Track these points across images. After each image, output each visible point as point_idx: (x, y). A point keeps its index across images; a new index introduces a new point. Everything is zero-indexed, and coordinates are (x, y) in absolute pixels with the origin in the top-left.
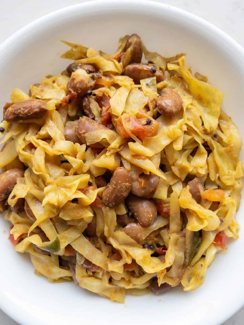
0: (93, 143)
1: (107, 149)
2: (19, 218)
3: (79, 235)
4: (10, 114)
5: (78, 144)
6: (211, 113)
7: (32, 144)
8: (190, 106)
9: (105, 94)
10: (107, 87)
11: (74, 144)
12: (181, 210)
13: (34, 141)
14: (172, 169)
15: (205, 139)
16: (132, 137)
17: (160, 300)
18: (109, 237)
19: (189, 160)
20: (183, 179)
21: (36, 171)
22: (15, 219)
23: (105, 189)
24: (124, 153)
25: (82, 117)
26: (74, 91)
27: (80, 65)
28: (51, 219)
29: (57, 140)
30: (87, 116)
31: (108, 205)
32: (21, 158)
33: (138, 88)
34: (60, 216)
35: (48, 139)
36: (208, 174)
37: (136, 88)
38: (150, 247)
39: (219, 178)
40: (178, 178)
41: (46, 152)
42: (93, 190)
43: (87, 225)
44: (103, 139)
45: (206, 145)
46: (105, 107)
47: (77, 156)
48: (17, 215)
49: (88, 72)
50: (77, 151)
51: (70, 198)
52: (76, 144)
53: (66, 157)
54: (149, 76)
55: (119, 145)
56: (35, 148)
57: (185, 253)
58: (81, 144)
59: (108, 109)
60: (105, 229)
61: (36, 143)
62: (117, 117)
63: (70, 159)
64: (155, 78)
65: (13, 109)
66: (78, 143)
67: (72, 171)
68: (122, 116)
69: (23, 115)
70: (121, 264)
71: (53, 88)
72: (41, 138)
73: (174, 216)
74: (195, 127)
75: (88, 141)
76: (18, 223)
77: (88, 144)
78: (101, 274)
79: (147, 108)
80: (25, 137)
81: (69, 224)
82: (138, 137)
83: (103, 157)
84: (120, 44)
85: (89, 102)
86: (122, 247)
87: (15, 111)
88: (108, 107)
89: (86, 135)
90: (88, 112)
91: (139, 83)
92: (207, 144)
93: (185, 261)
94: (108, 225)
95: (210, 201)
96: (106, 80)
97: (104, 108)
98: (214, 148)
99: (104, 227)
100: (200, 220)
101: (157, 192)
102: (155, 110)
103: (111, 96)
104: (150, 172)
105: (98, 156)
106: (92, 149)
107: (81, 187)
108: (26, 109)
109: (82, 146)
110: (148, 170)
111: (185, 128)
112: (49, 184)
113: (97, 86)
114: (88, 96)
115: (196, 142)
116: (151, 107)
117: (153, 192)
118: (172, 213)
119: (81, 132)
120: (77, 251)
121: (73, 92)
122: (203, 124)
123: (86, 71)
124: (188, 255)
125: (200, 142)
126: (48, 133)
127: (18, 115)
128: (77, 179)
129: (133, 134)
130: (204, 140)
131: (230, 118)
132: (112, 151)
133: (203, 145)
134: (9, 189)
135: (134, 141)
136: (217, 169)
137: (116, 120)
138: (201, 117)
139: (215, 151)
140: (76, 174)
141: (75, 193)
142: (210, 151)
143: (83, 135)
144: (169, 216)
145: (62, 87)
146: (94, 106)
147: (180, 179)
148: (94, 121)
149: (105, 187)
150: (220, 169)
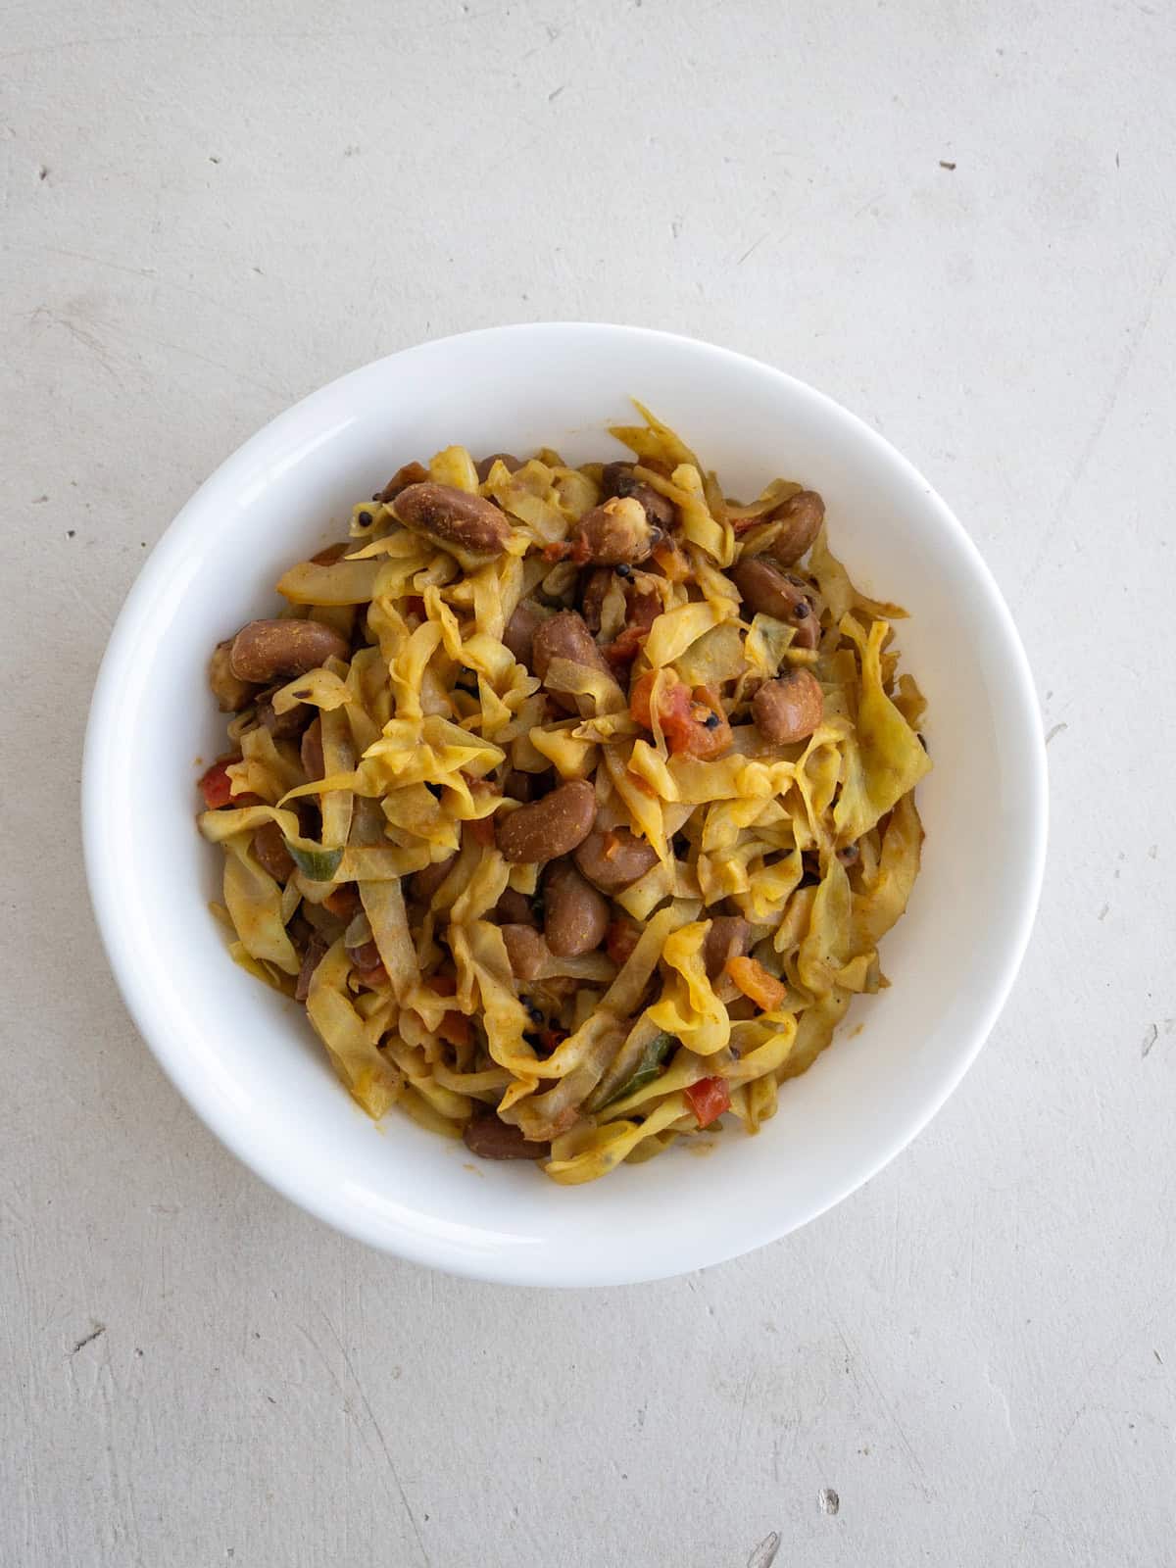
0: (558, 688)
1: (582, 723)
2: (271, 751)
3: (395, 876)
4: (415, 503)
5: (523, 670)
6: (872, 792)
7: (423, 604)
8: (833, 748)
9: (657, 595)
10: (671, 582)
11: (517, 663)
12: (657, 967)
13: (432, 600)
14: (697, 862)
15: (819, 843)
16: (654, 731)
17: (471, 1167)
18: (457, 924)
19: (751, 868)
20: (708, 903)
21: (397, 671)
22: (259, 746)
23: (521, 808)
24: (613, 756)
25: (570, 610)
26: (591, 544)
27: (643, 485)
28: (356, 798)
29: (483, 631)
30: (585, 617)
31: (505, 849)
32: (373, 617)
33: (738, 630)
34: (383, 803)
35: (465, 614)
36: (776, 929)
37: (736, 626)
38: (533, 1013)
39: (795, 957)
40: (700, 891)
41: (444, 641)
42: (494, 794)
43: (427, 864)
44: (588, 694)
45: (811, 858)
46: (638, 625)
47: (507, 696)
48: (271, 741)
49: (651, 516)
50: (510, 683)
51: (436, 776)
52: (521, 665)
53: (481, 681)
54: (782, 618)
55: (613, 731)
56: (423, 618)
57: (606, 1074)
58: (531, 674)
59: (640, 634)
60: (460, 898)
61: (433, 607)
62: (649, 666)
63: (487, 691)
64: (794, 630)
65: (429, 496)
66: (527, 667)
67: (472, 721)
68: (661, 670)
69: (443, 527)
70: (444, 1004)
71: (546, 498)
72: (450, 601)
73: (635, 968)
74: (811, 801)
75: (552, 679)
76: (258, 760)
77: (545, 685)
78: (379, 1002)
79: (730, 687)
80: (415, 574)
81: (390, 834)
82: (667, 739)
83: (561, 733)
84: (768, 495)
85: (608, 591)
86: (473, 963)
87: (433, 504)
88: (644, 628)
89: (555, 660)
90: (589, 609)
91: (749, 621)
92: (818, 856)
93: (593, 1092)
94: (472, 896)
95: (739, 991)
96: (679, 565)
97: (633, 624)
98: (825, 877)
99: (461, 893)
100: (687, 1012)
101: (632, 890)
102: (745, 703)
103: (668, 607)
104: (644, 836)
105: (551, 725)
106: (549, 700)
107: (471, 771)
108: (461, 519)
109: (530, 678)
110: (642, 826)
111: (785, 787)
112: (405, 717)
113: (650, 566)
114: (615, 574)
115: (791, 837)
116: (741, 691)
117: (623, 886)
118: (634, 959)
119: (546, 647)
120: (363, 910)
121: (586, 545)
122: (833, 805)
123: (648, 514)
124: (608, 1084)
125: (802, 840)
126: (473, 600)
127: (433, 518)
128: (473, 745)
129: (661, 725)
130: (814, 843)
131: (922, 836)
132: (591, 736)
133: (804, 854)
134: (296, 668)
135: (653, 744)
136: (804, 931)
137: (643, 669)
138: (839, 786)
139: (825, 885)
140: (476, 731)
141: (452, 774)
142: (812, 876)
143: (548, 656)
144: (623, 963)
145: (569, 511)
146: (614, 606)
147: (702, 897)
148: (592, 638)
149: (520, 804)
150: (812, 936)
